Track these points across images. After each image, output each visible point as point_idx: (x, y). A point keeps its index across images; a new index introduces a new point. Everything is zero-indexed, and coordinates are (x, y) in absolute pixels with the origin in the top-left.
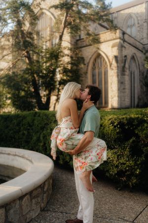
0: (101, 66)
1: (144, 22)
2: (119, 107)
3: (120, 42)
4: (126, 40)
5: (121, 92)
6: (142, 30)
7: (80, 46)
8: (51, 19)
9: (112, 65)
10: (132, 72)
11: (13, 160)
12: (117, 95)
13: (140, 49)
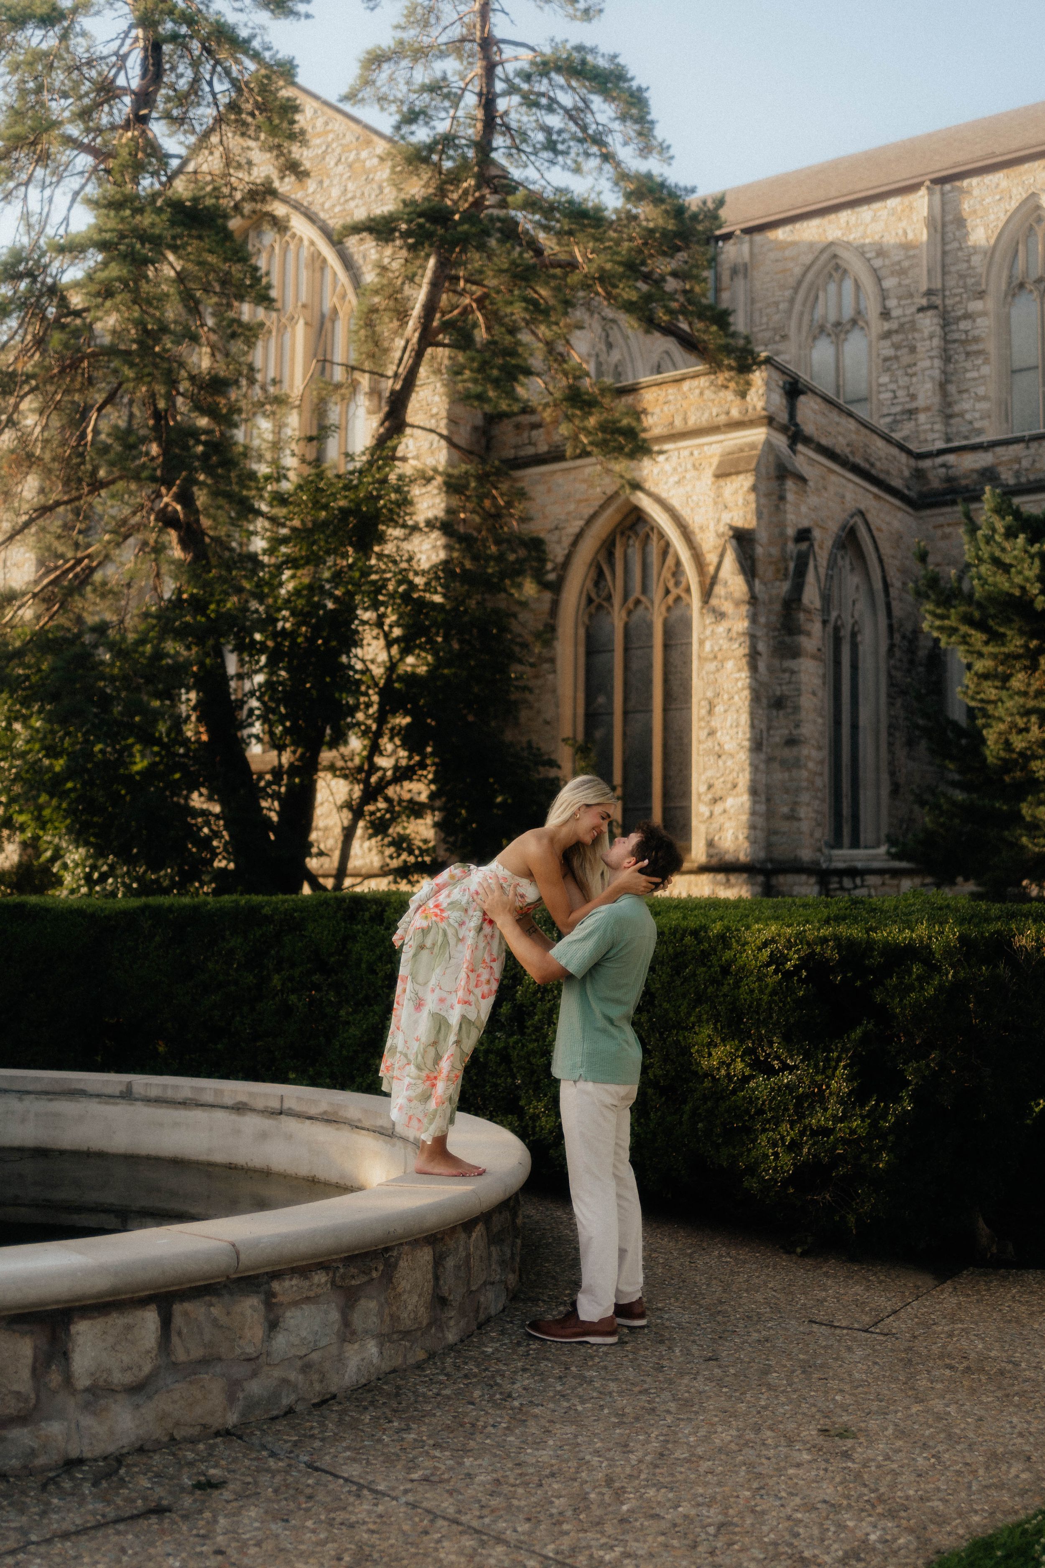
0: (645, 590)
1: (921, 310)
2: (762, 855)
3: (768, 443)
4: (809, 429)
5: (770, 760)
6: (906, 359)
7: (510, 453)
8: (318, 263)
9: (719, 590)
10: (846, 633)
11: (264, 1136)
12: (744, 780)
13: (897, 483)
